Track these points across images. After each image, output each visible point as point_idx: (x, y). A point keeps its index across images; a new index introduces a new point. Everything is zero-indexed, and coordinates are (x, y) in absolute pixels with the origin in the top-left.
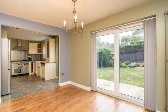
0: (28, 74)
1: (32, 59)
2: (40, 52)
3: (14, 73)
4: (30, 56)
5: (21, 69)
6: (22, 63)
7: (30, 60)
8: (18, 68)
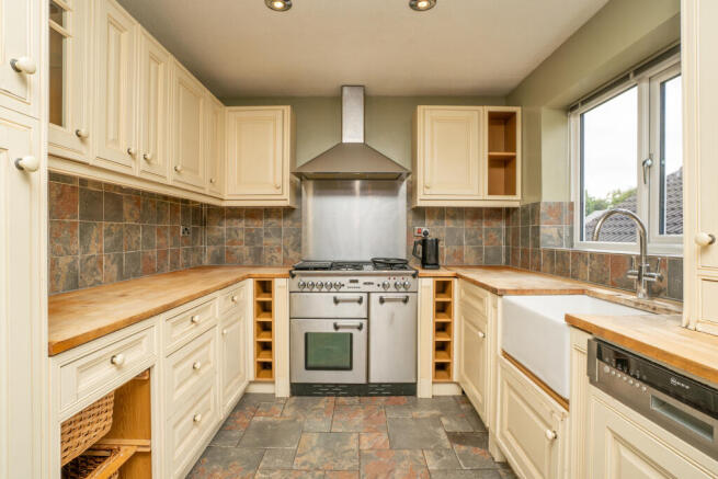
0: (407, 390)
1: (445, 250)
2: (510, 189)
3: (308, 368)
4: (431, 228)
5: (351, 335)
6: (360, 284)
7: (424, 263)
8: (334, 331)
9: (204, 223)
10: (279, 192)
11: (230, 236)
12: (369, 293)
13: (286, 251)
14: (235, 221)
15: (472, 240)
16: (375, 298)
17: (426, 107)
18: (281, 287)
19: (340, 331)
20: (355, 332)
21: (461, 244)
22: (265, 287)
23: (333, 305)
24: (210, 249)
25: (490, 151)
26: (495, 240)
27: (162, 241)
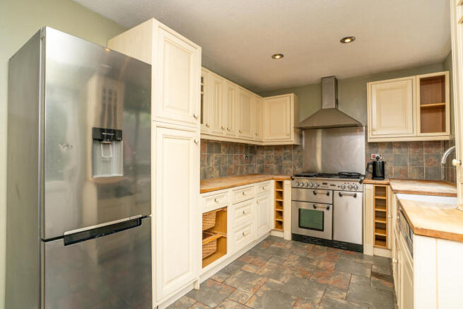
1: (393, 168)
2: (444, 129)
3: (300, 227)
4: (381, 155)
5: (323, 212)
6: (328, 185)
7: (374, 176)
8: (313, 209)
9: (255, 153)
10: (289, 137)
11: (267, 159)
12: (333, 191)
13: (295, 167)
14: (270, 152)
15: (415, 163)
16: (336, 193)
17: (372, 83)
18: (287, 184)
19: (317, 209)
20: (325, 211)
21: (406, 165)
22: (280, 184)
23: (313, 195)
24: (258, 166)
25: (421, 104)
26: (435, 163)
27: (236, 161)
